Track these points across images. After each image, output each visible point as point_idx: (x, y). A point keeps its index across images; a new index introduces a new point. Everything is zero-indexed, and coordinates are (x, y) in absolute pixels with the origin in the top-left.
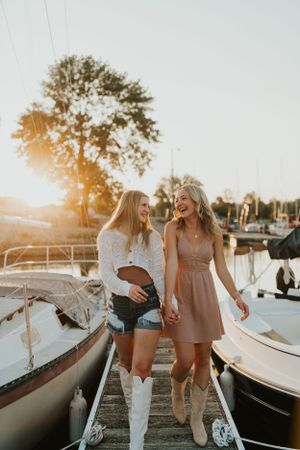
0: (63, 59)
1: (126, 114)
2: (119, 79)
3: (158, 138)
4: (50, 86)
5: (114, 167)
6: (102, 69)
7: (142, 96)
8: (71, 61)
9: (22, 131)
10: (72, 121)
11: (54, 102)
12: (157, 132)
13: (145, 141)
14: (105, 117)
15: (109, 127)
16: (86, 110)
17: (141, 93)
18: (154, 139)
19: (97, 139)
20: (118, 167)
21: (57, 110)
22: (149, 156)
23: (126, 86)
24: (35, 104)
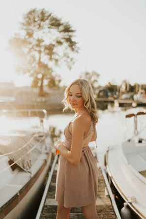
1: (62, 38)
2: (58, 20)
6: (50, 15)
8: (34, 11)
10: (35, 42)
11: (26, 33)
15: (54, 45)
16: (42, 37)
17: (70, 28)
18: (77, 52)
23: (62, 24)
24: (16, 34)
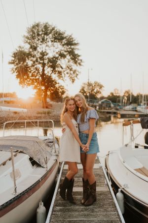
0: (34, 24)
1: (65, 51)
2: (62, 34)
3: (82, 64)
4: (28, 38)
5: (59, 78)
6: (53, 29)
7: (73, 42)
8: (38, 25)
9: (14, 60)
10: (38, 55)
11: (30, 46)
12: (81, 60)
13: (75, 65)
14: (55, 53)
15: (57, 58)
16: (45, 49)
17: (73, 41)
18: (80, 64)
19: (51, 64)
20: (61, 78)
21: (31, 50)
22: (77, 73)
23: (65, 38)
24: (20, 47)
